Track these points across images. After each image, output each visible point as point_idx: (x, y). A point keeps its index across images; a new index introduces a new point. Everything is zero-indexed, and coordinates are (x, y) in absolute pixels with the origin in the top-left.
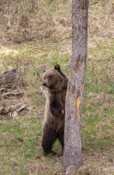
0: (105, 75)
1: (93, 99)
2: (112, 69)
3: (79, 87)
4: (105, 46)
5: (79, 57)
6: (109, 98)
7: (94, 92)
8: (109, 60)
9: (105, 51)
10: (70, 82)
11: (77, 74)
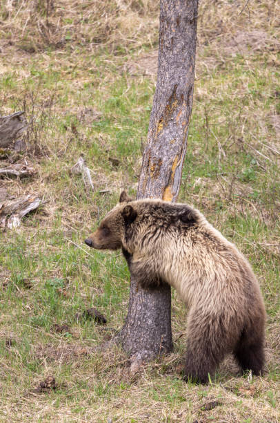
0: (234, 138)
1: (204, 194)
2: (252, 123)
3: (172, 163)
4: (237, 68)
5: (174, 92)
6: (242, 192)
7: (207, 177)
8: (245, 102)
9: (237, 81)
10: (150, 149)
11: (167, 132)
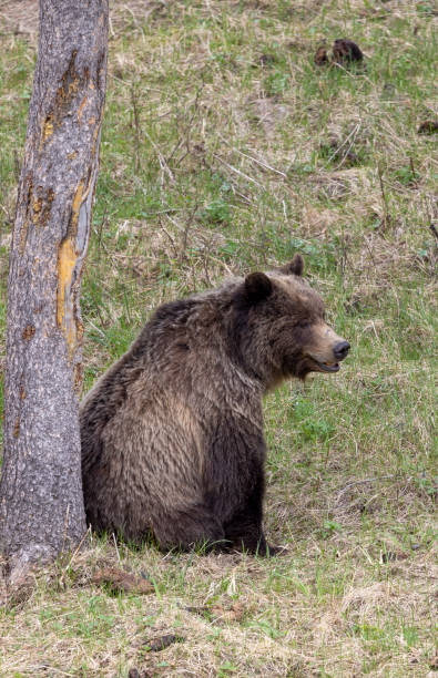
0: (187, 144)
1: (135, 251)
2: (219, 115)
3: (72, 196)
4: (189, 13)
5: (71, 64)
6: (206, 244)
7: (139, 218)
8: (205, 76)
9: (189, 38)
10: (31, 172)
11: (61, 139)
